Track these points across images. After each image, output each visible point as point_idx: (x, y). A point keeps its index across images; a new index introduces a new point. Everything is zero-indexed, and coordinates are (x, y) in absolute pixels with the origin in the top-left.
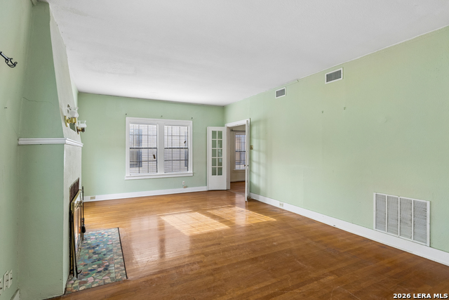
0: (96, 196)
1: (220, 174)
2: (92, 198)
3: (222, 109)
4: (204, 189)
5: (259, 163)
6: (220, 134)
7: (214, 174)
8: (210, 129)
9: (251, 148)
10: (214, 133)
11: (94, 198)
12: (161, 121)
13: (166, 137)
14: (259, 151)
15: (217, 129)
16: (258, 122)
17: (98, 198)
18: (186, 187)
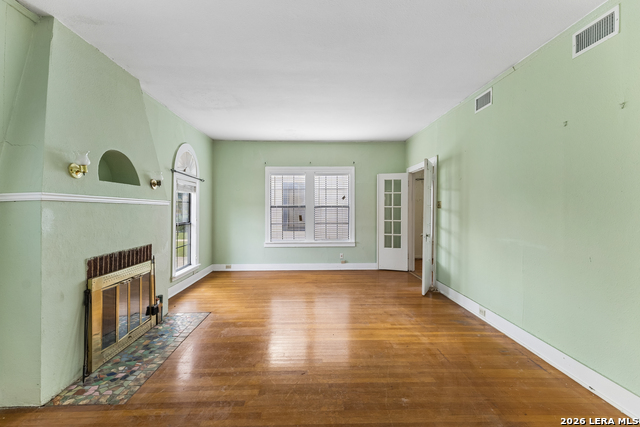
0: (232, 265)
1: (398, 245)
2: (227, 267)
3: (402, 145)
4: (373, 266)
5: (449, 232)
6: (398, 183)
7: (387, 244)
8: (382, 178)
9: (439, 205)
10: (388, 183)
11: (230, 267)
12: (311, 169)
13: (316, 191)
14: (449, 211)
15: (393, 177)
16: (449, 159)
17: (235, 267)
18: (345, 262)
